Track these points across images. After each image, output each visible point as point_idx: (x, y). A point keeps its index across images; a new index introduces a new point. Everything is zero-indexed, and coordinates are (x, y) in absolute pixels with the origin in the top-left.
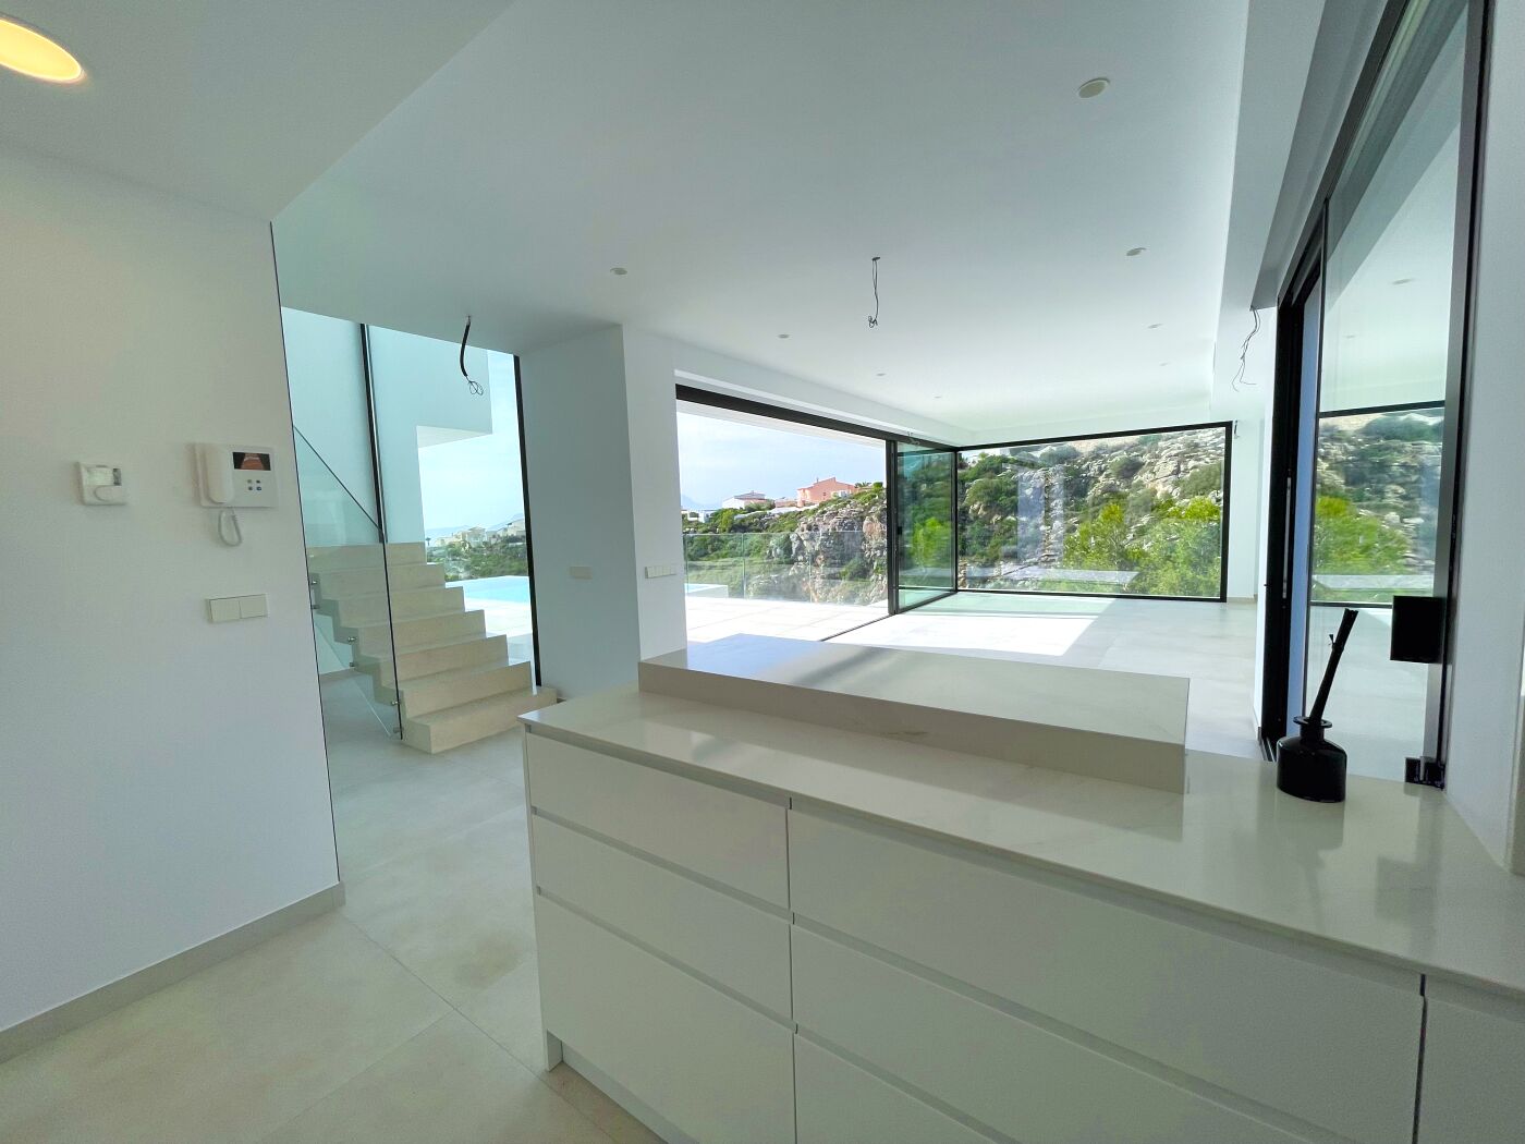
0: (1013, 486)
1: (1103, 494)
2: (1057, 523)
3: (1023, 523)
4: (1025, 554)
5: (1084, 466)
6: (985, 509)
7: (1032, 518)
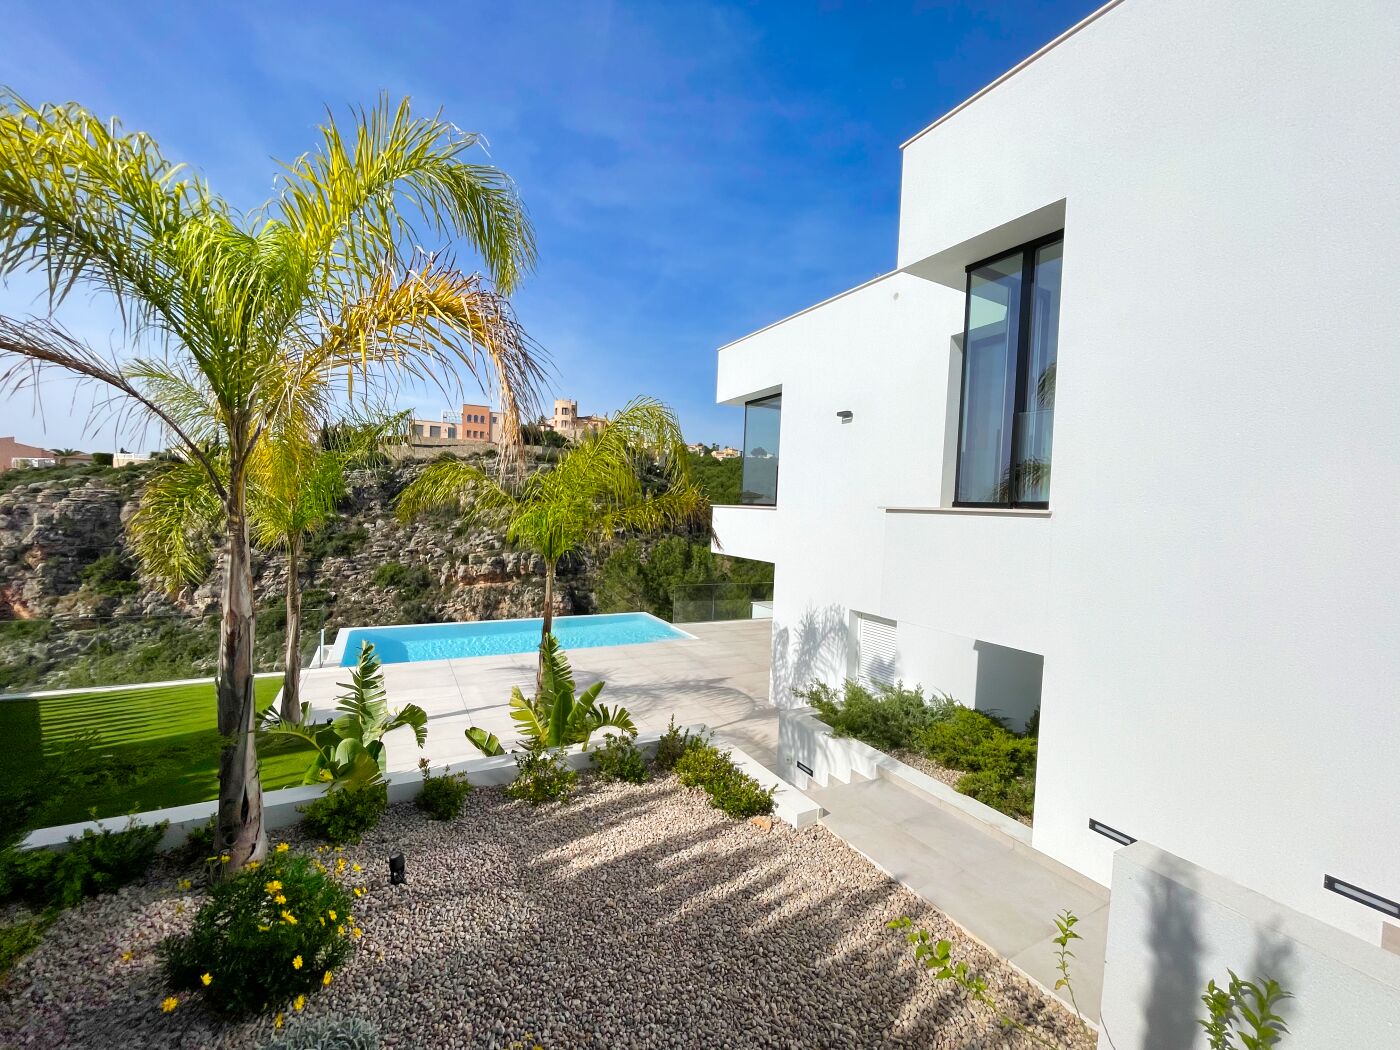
2: (380, 522)
3: (343, 520)
4: (354, 549)
5: (397, 473)
7: (353, 515)
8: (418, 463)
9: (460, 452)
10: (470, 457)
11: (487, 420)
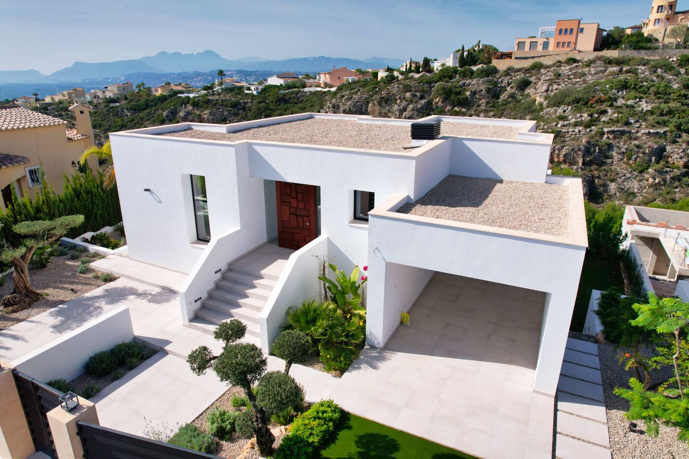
0: (459, 89)
1: (508, 98)
6: (442, 102)
8: (516, 72)
9: (547, 61)
10: (554, 65)
11: (575, 31)
